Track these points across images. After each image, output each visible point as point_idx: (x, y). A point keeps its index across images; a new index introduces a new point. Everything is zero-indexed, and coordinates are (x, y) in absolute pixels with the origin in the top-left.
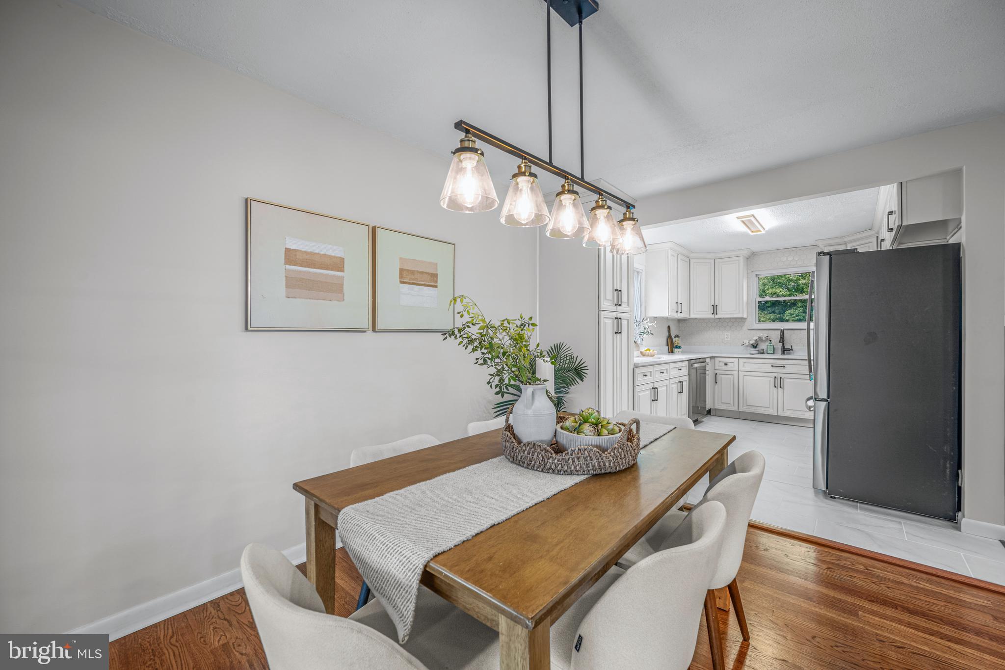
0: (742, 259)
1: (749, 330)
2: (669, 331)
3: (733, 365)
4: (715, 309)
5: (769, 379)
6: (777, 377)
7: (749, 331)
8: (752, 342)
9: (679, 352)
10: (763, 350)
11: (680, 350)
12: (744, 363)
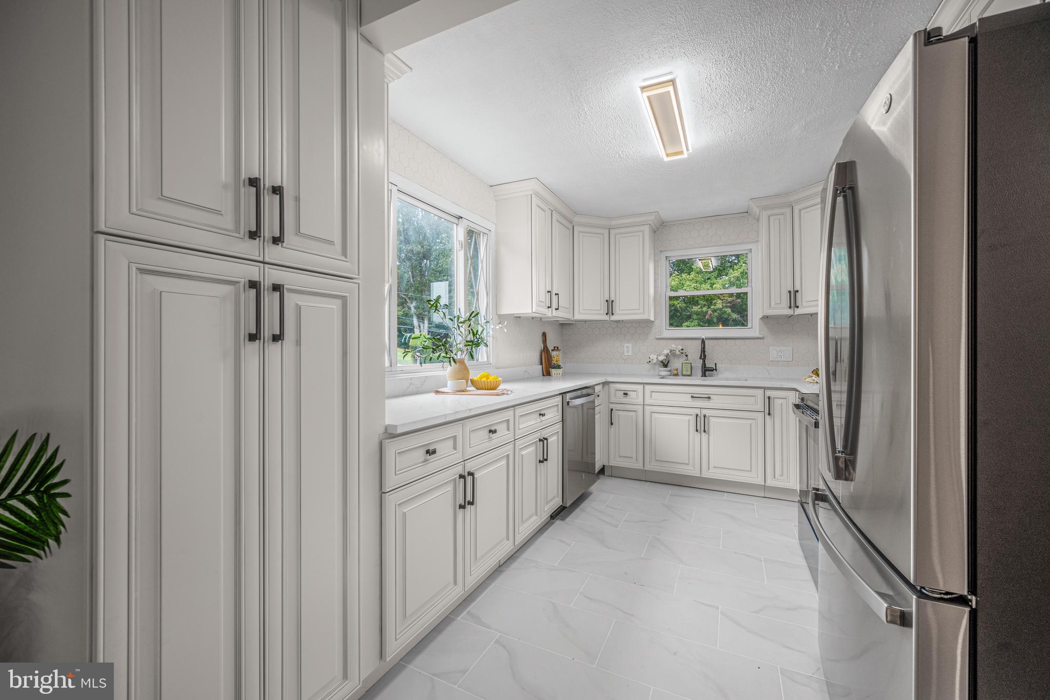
0: (647, 229)
1: (657, 339)
2: (545, 341)
3: (636, 396)
4: (610, 305)
5: (687, 418)
6: (699, 415)
7: (657, 341)
8: (662, 358)
9: (558, 374)
10: (677, 370)
11: (560, 371)
12: (652, 392)
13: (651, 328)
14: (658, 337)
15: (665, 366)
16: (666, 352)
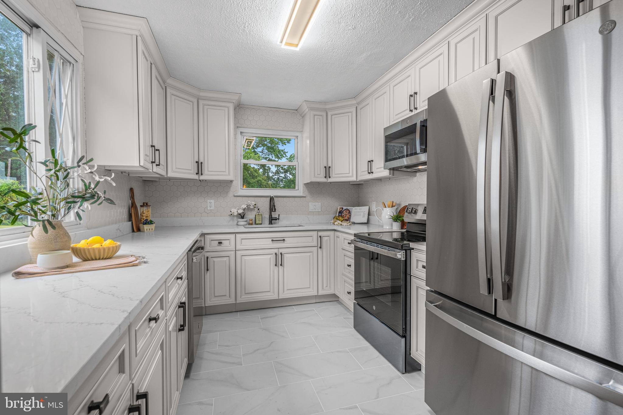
0: (231, 107)
1: (235, 196)
2: (132, 197)
3: (229, 244)
4: (199, 166)
5: (269, 256)
6: (277, 253)
7: (235, 198)
8: (241, 211)
9: (151, 229)
10: (252, 220)
11: (153, 226)
12: (242, 239)
13: (230, 187)
14: (236, 195)
15: (243, 217)
16: (244, 206)
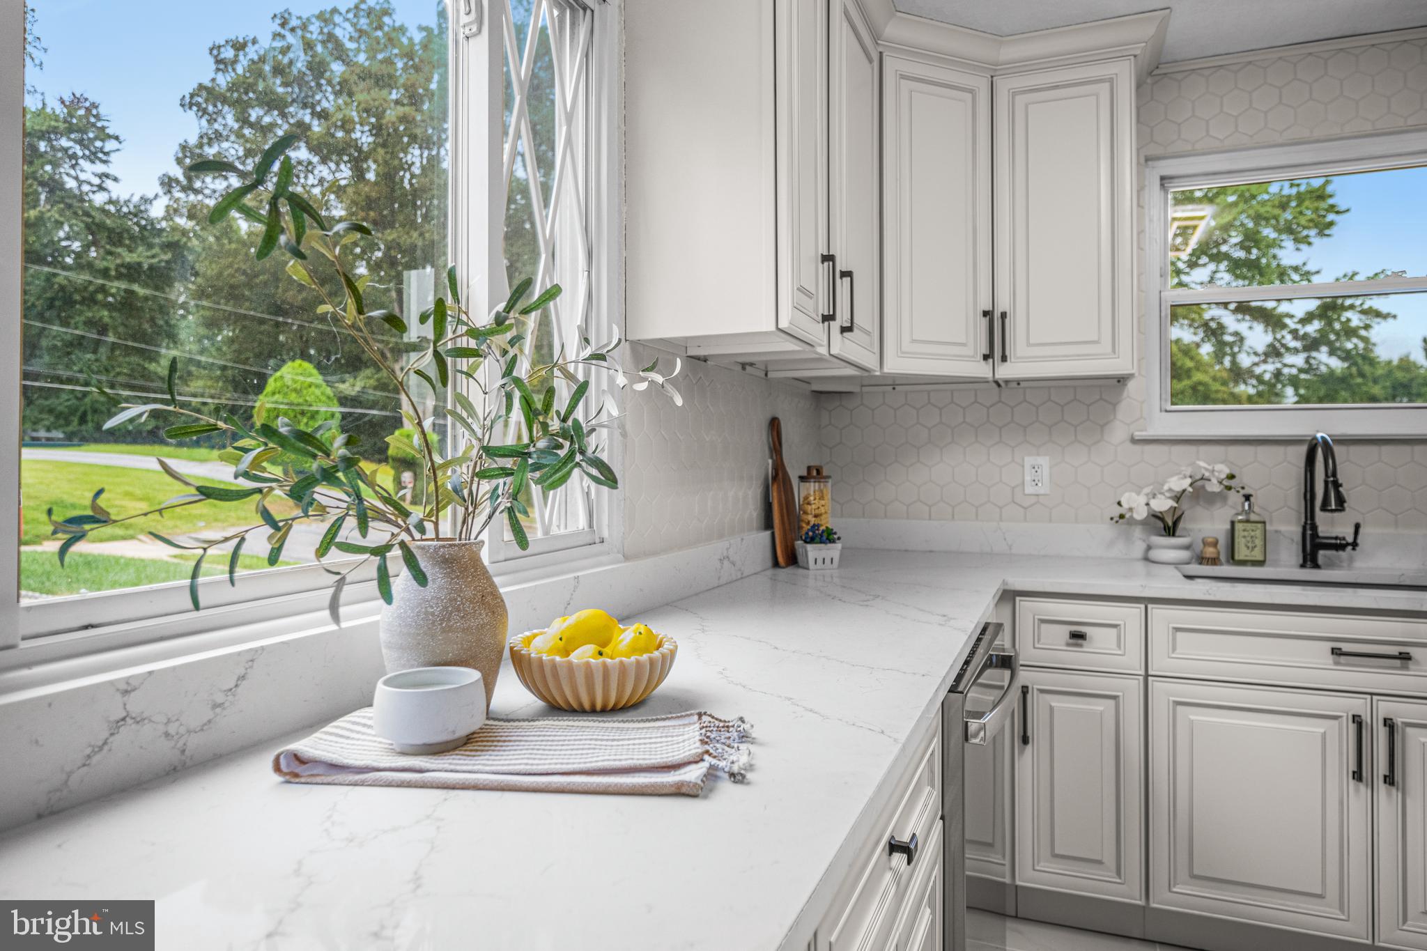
0: (1125, 76)
2: (776, 448)
3: (1116, 644)
4: (995, 326)
5: (1318, 727)
6: (1366, 719)
8: (1162, 504)
10: (1215, 544)
12: (1177, 630)
13: (1116, 406)
14: (1139, 434)
15: (1170, 530)
16: (1180, 483)
